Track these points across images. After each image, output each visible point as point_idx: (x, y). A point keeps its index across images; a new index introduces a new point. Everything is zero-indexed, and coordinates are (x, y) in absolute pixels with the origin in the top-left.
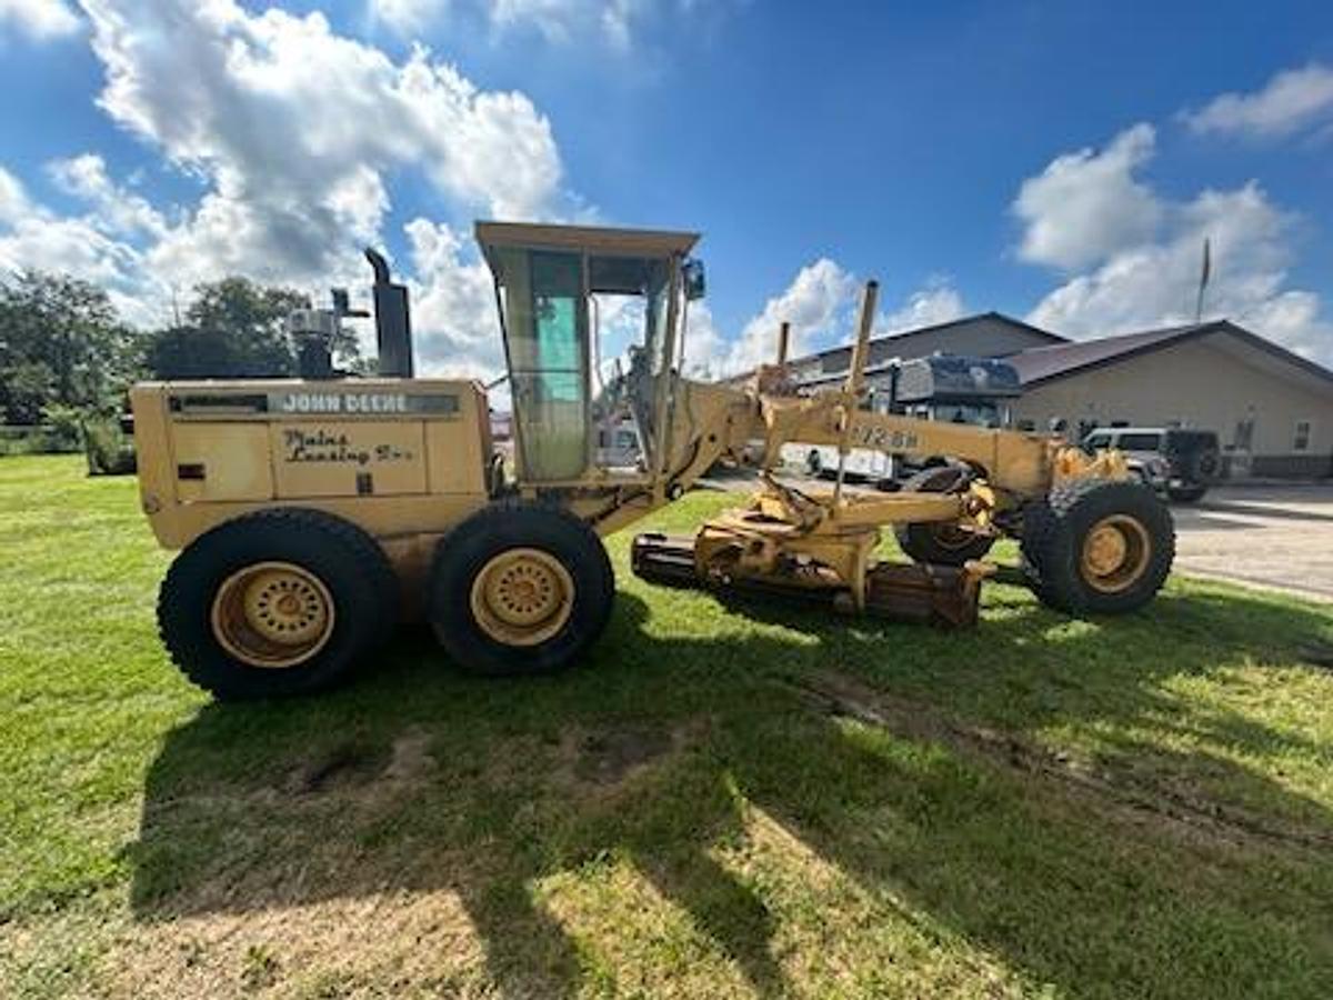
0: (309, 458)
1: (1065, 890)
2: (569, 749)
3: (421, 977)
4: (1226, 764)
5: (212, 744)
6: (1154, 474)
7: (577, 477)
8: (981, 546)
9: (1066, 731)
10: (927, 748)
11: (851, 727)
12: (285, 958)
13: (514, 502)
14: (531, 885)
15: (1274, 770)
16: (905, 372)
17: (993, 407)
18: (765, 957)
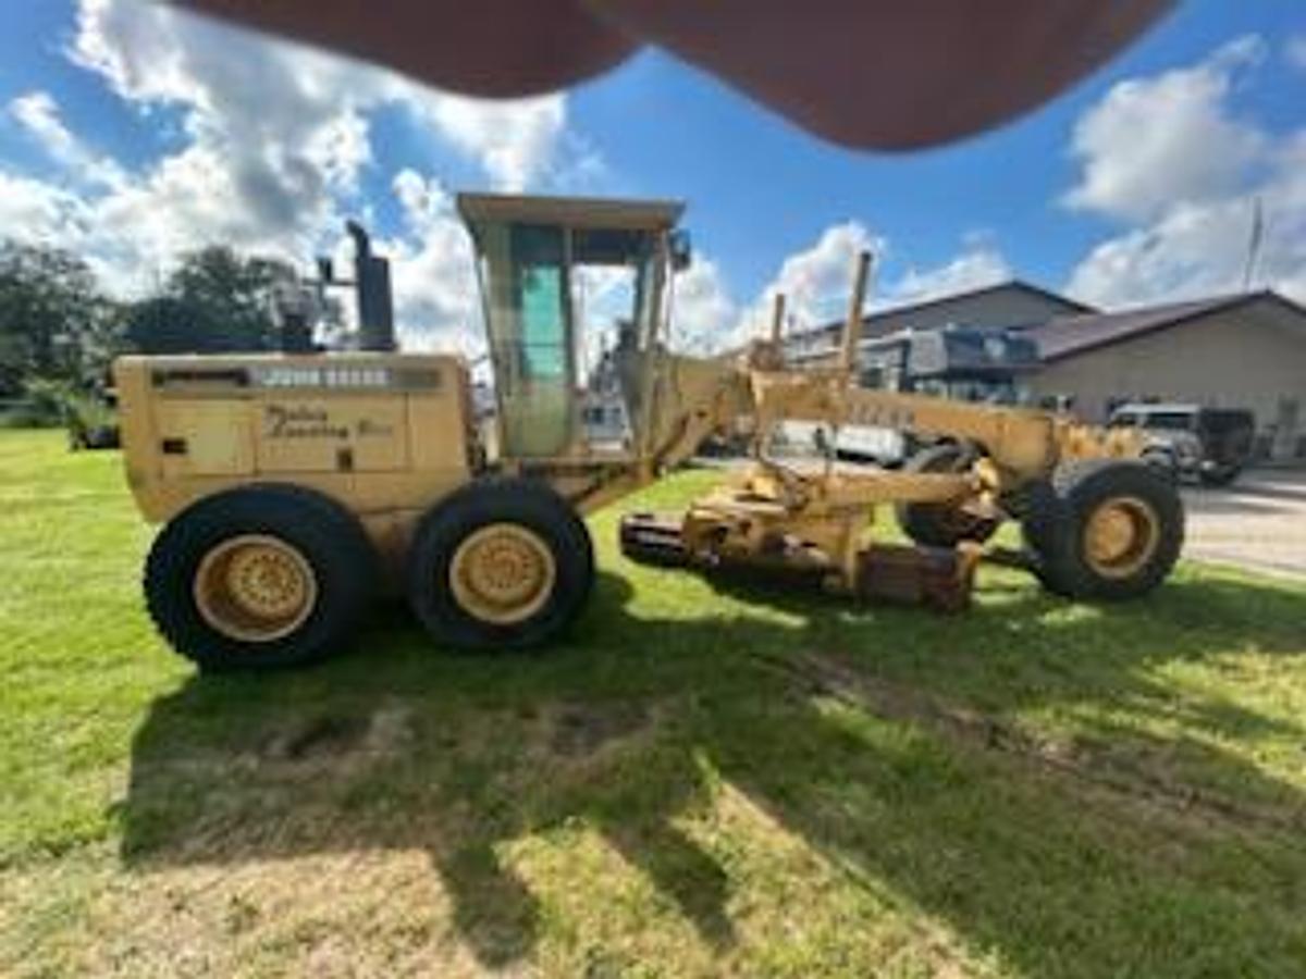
0: (291, 433)
1: (1025, 863)
2: (546, 724)
3: (393, 926)
4: (1207, 748)
5: (198, 712)
6: (1183, 455)
7: (558, 453)
8: (984, 529)
9: (1048, 714)
10: (904, 728)
11: (827, 707)
12: (266, 907)
13: (495, 480)
14: (499, 847)
15: (1256, 755)
16: (916, 345)
17: (1009, 381)
18: (722, 917)
